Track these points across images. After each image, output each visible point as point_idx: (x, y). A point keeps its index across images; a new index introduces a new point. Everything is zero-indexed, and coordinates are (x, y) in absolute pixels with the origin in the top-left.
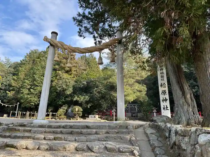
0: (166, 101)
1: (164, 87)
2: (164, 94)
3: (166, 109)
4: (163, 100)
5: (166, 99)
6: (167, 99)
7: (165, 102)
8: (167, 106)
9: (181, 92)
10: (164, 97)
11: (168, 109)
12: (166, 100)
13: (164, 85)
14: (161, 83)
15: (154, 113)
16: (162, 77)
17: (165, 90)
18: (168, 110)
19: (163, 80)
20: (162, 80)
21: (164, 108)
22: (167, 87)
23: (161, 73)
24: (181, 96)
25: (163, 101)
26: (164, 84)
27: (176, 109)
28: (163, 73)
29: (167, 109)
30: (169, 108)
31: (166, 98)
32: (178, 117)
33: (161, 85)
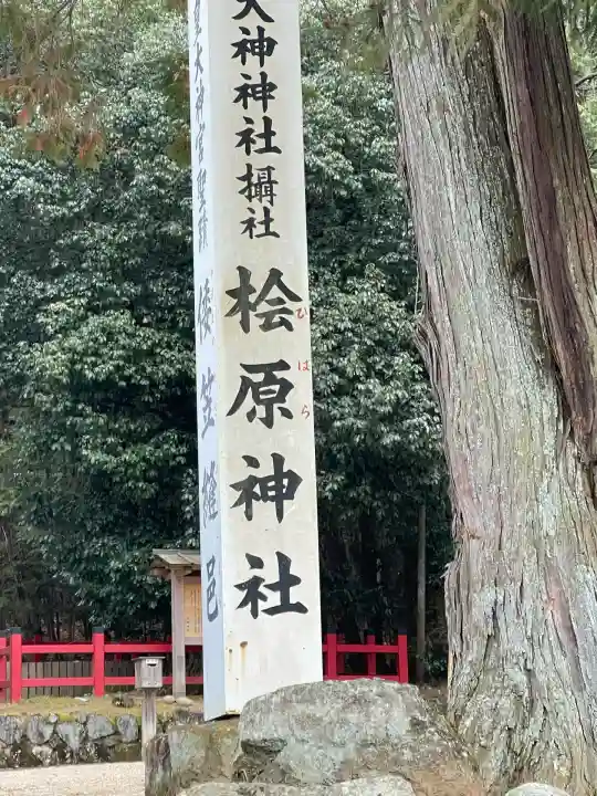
0: (279, 501)
1: (267, 326)
2: (269, 405)
3: (274, 599)
4: (253, 480)
5: (279, 473)
6: (295, 480)
7: (265, 510)
8: (284, 561)
9: (551, 396)
10: (263, 443)
11: (295, 595)
12: (280, 486)
13: (275, 292)
14: (244, 273)
16: (257, 185)
17: (283, 366)
18: (300, 608)
19: (260, 226)
20: (250, 224)
21: (252, 591)
22: (303, 329)
23: (246, 138)
24: (550, 439)
25: (248, 492)
26: (275, 277)
27: (483, 600)
28: (268, 134)
29: (285, 597)
30: (309, 591)
31: (278, 460)
32: (506, 703)
33: (241, 297)
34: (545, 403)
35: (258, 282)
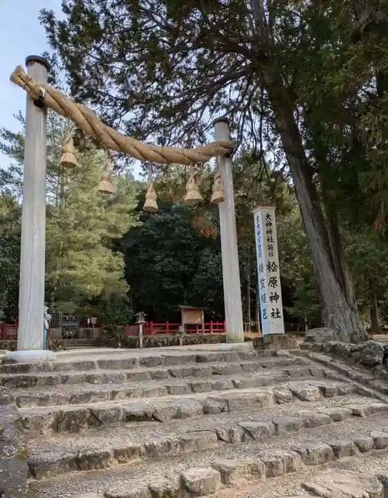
0: (276, 300)
1: (273, 271)
2: (274, 284)
3: (276, 315)
4: (272, 296)
5: (276, 295)
6: (278, 296)
7: (274, 301)
8: (277, 310)
10: (273, 290)
12: (276, 297)
13: (274, 266)
14: (269, 263)
15: (138, 324)
16: (270, 248)
17: (276, 278)
18: (280, 317)
19: (271, 255)
21: (273, 314)
22: (278, 271)
23: (268, 240)
24: (339, 292)
25: (272, 298)
26: (274, 263)
27: (331, 316)
28: (272, 239)
30: (281, 314)
31: (276, 293)
33: (269, 267)
34: (338, 286)
35: (271, 264)
